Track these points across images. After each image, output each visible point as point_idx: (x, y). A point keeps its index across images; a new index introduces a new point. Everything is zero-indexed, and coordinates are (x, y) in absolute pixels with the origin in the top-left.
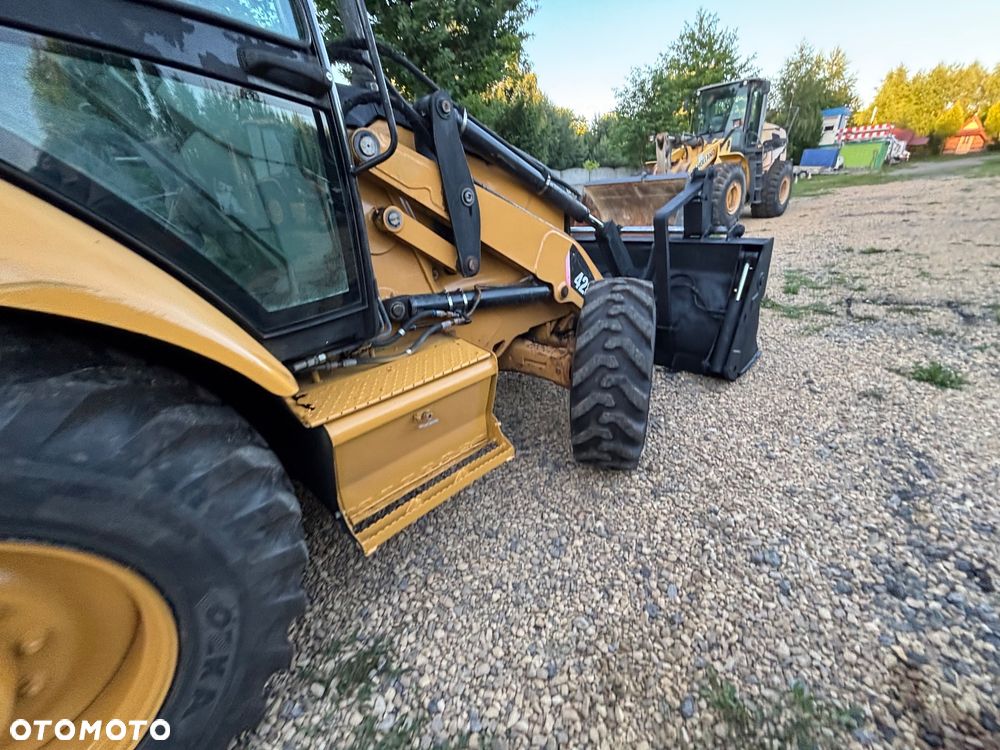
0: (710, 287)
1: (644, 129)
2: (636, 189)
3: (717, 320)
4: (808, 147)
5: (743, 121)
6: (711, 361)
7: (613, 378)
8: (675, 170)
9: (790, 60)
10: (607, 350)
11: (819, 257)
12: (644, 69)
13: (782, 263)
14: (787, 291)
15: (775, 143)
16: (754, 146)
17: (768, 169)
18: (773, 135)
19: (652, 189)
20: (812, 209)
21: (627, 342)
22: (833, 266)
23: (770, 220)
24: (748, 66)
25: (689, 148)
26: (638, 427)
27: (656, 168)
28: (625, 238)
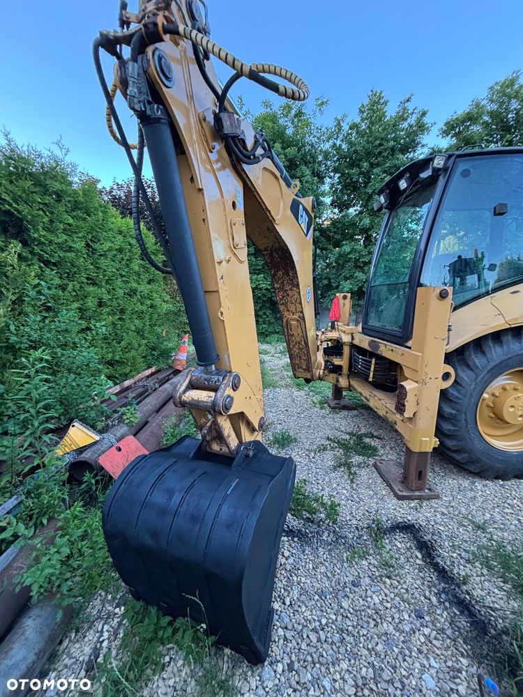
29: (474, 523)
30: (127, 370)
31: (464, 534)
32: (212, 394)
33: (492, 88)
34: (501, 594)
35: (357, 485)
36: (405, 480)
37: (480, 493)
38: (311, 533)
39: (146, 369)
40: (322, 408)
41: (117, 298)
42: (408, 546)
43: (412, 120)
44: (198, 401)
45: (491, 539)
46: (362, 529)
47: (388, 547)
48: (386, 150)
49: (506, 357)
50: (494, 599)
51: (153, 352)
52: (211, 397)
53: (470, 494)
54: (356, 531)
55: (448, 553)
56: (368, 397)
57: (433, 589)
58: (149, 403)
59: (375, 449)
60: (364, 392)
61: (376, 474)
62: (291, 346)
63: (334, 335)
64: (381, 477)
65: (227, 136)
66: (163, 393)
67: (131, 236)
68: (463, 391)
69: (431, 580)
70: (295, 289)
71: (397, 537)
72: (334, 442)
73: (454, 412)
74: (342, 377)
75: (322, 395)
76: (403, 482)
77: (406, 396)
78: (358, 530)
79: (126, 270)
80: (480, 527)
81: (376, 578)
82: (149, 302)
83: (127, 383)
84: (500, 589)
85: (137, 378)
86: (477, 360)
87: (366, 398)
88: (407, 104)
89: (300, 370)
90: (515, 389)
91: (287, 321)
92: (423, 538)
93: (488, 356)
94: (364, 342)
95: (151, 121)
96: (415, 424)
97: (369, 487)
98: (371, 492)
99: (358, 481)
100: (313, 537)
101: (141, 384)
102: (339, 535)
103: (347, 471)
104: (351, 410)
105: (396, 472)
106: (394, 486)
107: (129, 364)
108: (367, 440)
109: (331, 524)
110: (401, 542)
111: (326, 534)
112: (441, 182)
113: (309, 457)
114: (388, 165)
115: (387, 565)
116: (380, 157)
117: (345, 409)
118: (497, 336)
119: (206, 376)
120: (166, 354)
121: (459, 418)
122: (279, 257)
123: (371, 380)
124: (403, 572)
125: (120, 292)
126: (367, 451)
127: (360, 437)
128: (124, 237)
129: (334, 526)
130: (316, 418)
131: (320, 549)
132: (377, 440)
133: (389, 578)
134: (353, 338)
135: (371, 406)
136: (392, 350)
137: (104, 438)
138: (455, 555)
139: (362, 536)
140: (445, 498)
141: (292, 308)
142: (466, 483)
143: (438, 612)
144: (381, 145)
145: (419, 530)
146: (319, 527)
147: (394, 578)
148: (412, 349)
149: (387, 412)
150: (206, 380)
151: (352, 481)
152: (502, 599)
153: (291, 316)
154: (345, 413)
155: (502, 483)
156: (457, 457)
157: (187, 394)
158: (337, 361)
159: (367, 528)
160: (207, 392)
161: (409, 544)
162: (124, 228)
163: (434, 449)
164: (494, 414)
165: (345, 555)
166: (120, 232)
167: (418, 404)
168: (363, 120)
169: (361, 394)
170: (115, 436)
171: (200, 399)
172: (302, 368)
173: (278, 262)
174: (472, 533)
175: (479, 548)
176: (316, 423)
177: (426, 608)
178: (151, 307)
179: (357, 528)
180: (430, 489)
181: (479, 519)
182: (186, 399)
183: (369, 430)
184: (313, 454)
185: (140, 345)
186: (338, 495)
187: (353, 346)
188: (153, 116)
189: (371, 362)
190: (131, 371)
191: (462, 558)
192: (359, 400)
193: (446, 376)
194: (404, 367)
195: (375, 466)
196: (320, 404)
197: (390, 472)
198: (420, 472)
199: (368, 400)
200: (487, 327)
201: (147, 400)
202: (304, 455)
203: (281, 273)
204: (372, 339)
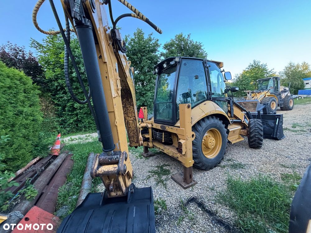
0: (271, 123)
1: (241, 88)
2: (243, 104)
3: (273, 128)
4: (300, 89)
5: (273, 87)
6: (273, 135)
7: (257, 131)
8: (253, 99)
9: (287, 67)
10: (255, 127)
11: (303, 121)
12: (239, 74)
13: (292, 122)
14: (293, 127)
15: (285, 91)
16: (278, 92)
17: (284, 98)
18: (284, 89)
19: (247, 103)
20: (303, 108)
21: (259, 126)
22: (308, 122)
23: (287, 111)
24: (272, 71)
25: (257, 93)
26: (262, 142)
27: (247, 98)
28: (252, 114)
29: (210, 188)
30: (19, 163)
31: (209, 193)
32: (116, 166)
33: (176, 36)
34: (227, 211)
35: (168, 189)
36: (185, 180)
37: (207, 176)
38: (158, 219)
39: (33, 159)
40: (141, 158)
41: (9, 117)
42: (195, 207)
43: (154, 41)
44: (108, 172)
45: (217, 192)
46: (177, 208)
47: (189, 211)
48: (146, 51)
49: (206, 126)
50: (227, 215)
51: (36, 148)
52: (116, 168)
53: (205, 178)
54: (176, 210)
55: (208, 204)
56: (163, 149)
57: (209, 221)
58: (41, 181)
59: (169, 171)
60: (161, 147)
61: (173, 182)
62: (129, 133)
63: (144, 125)
64: (175, 182)
65: (117, 40)
66: (50, 172)
67: (16, 79)
68: (197, 140)
69: (207, 217)
70: (131, 107)
71: (190, 205)
72: (152, 173)
73: (195, 148)
74: (150, 143)
75: (139, 152)
76: (184, 181)
77: (182, 146)
78: (176, 209)
79: (14, 100)
80: (212, 189)
81: (190, 227)
82: (31, 118)
83: (19, 172)
84: (226, 209)
85: (26, 167)
86: (199, 128)
87: (162, 150)
88: (151, 36)
89: (134, 143)
90: (209, 136)
91: (127, 121)
92: (198, 201)
93: (202, 126)
94: (158, 126)
95: (84, 26)
96: (186, 156)
97: (173, 188)
98: (175, 190)
99: (168, 187)
100: (160, 221)
101: (30, 170)
102: (170, 214)
103: (162, 184)
104: (153, 156)
105: (180, 178)
106: (182, 184)
107: (20, 159)
108: (164, 168)
109: (165, 211)
110: (193, 207)
111: (165, 217)
112: (178, 66)
113: (144, 183)
114: (148, 56)
115: (192, 219)
116: (144, 53)
117: (151, 156)
118: (203, 120)
119: (109, 157)
120: (45, 148)
121: (197, 150)
122: (124, 93)
123: (163, 142)
124: (198, 219)
125: (11, 114)
126: (166, 172)
127: (162, 167)
128: (11, 79)
129: (167, 211)
130: (140, 164)
131: (165, 226)
132: (168, 167)
133: (195, 224)
134: (152, 125)
135: (165, 153)
136: (172, 129)
137: (11, 216)
138: (210, 203)
139: (178, 211)
140: (199, 183)
141: (130, 115)
142: (202, 174)
143: (215, 229)
144: (144, 48)
145: (196, 199)
146: (161, 215)
147: (196, 223)
148: (180, 127)
149: (173, 154)
150: (109, 159)
151: (166, 188)
152: (228, 213)
153: (130, 119)
154: (151, 158)
155: (211, 170)
156: (199, 165)
157: (100, 169)
158: (147, 136)
159: (179, 207)
160: (112, 165)
161: (195, 206)
162: (11, 74)
163: (193, 164)
164: (205, 146)
165: (176, 223)
166: (8, 77)
167: (186, 148)
168: (135, 38)
169: (159, 148)
170: (20, 211)
171: (109, 170)
172: (134, 142)
173: (124, 95)
174: (211, 193)
175: (215, 197)
176: (141, 166)
177: (210, 230)
178: (33, 120)
179: (175, 208)
180: (194, 181)
181: (211, 187)
182: (99, 172)
183: (164, 163)
184: (145, 181)
185: (27, 145)
186: (163, 197)
187: (153, 129)
188: (85, 24)
189: (162, 134)
190: (22, 163)
191: (212, 203)
192: (154, 151)
193: (193, 136)
194: (178, 135)
195: (172, 178)
196: (140, 157)
197: (178, 178)
198: (190, 175)
199: (163, 150)
200: (201, 116)
201: (40, 179)
202: (141, 183)
203: (125, 100)
204: (161, 125)
